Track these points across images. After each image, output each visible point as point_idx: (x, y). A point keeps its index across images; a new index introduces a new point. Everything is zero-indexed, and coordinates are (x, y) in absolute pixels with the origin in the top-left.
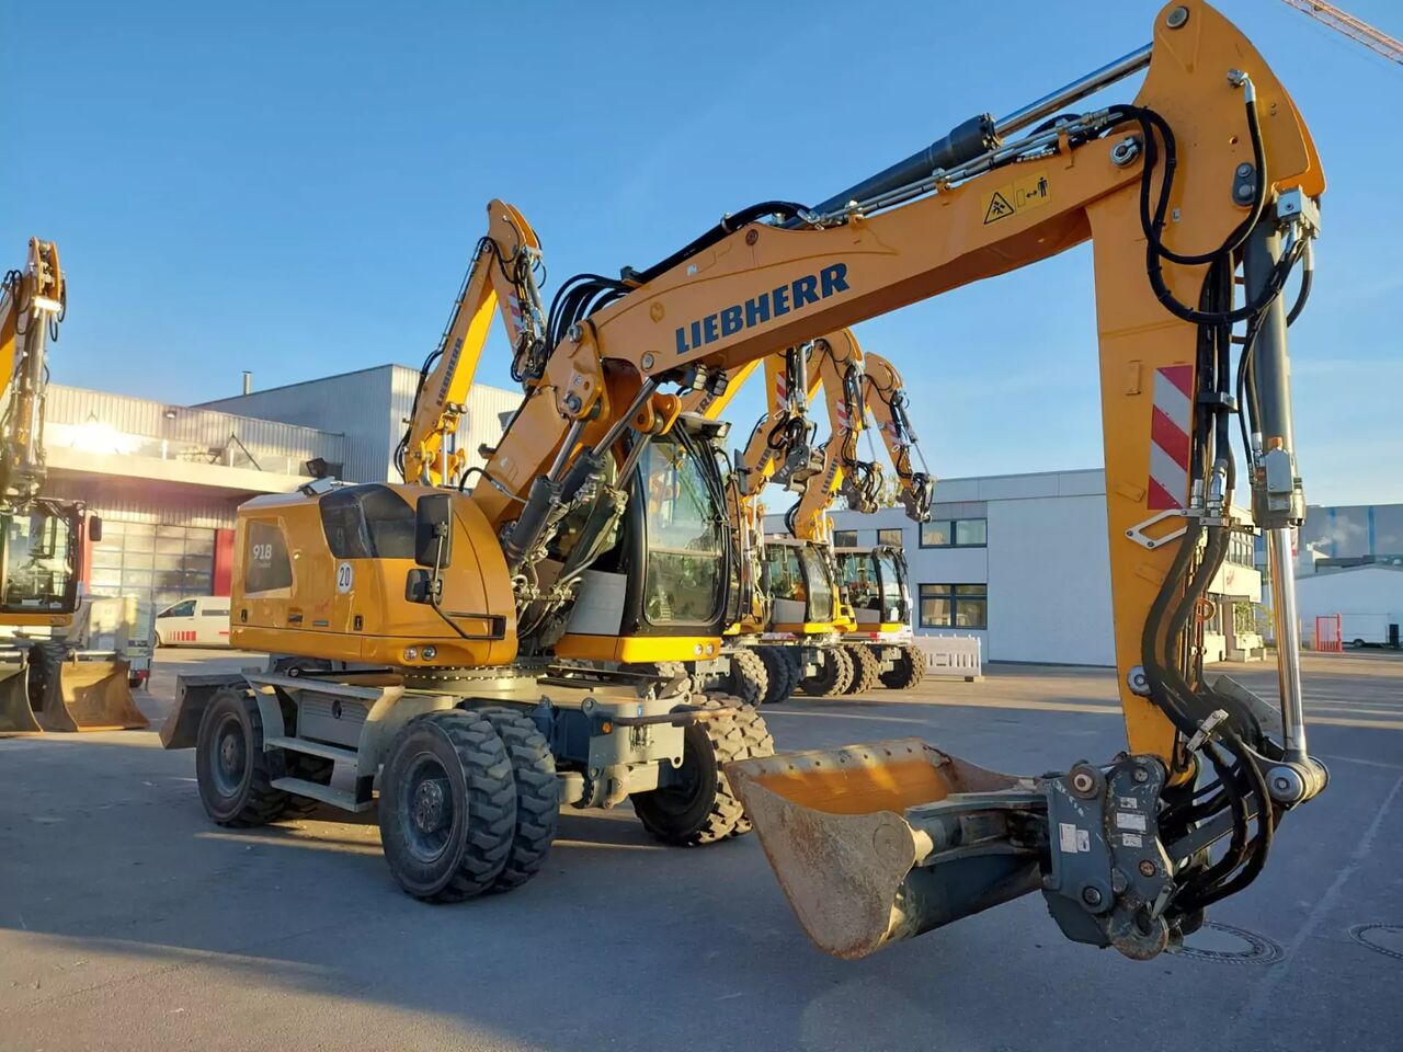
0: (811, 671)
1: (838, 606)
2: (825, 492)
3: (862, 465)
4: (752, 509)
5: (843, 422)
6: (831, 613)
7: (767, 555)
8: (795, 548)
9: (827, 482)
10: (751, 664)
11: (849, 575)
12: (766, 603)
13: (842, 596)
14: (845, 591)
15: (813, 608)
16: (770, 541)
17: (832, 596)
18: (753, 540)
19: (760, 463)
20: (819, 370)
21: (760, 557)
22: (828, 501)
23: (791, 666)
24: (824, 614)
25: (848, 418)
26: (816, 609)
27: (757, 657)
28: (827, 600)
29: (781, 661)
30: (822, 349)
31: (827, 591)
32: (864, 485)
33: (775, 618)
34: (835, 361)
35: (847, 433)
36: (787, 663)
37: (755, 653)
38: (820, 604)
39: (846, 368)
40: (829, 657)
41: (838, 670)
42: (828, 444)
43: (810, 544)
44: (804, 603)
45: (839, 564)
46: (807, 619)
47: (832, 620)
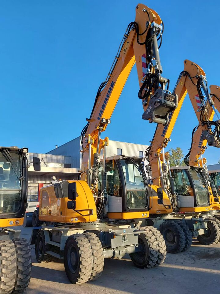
0: (201, 232)
1: (212, 198)
2: (200, 147)
3: (212, 123)
4: (162, 154)
5: (200, 105)
6: (209, 201)
7: (172, 175)
8: (186, 171)
9: (200, 142)
10: (154, 237)
11: (217, 183)
12: (173, 198)
13: (214, 193)
14: (215, 190)
15: (198, 198)
16: (173, 168)
17: (208, 192)
18: (164, 167)
19: (163, 133)
20: (184, 86)
21: (169, 176)
22: (202, 151)
23: (187, 232)
24: (204, 201)
25: (201, 102)
26: (200, 200)
27: (159, 232)
28: (205, 194)
29: (180, 230)
30: (184, 75)
31: (205, 190)
32: (215, 133)
33: (179, 205)
34: (191, 78)
35: (202, 110)
36: (184, 230)
37: (158, 230)
38: (202, 197)
39: (197, 80)
40: (210, 225)
41: (216, 231)
42: (198, 126)
43: (192, 168)
44: (193, 197)
45: (212, 178)
46: (195, 205)
47: (210, 205)
